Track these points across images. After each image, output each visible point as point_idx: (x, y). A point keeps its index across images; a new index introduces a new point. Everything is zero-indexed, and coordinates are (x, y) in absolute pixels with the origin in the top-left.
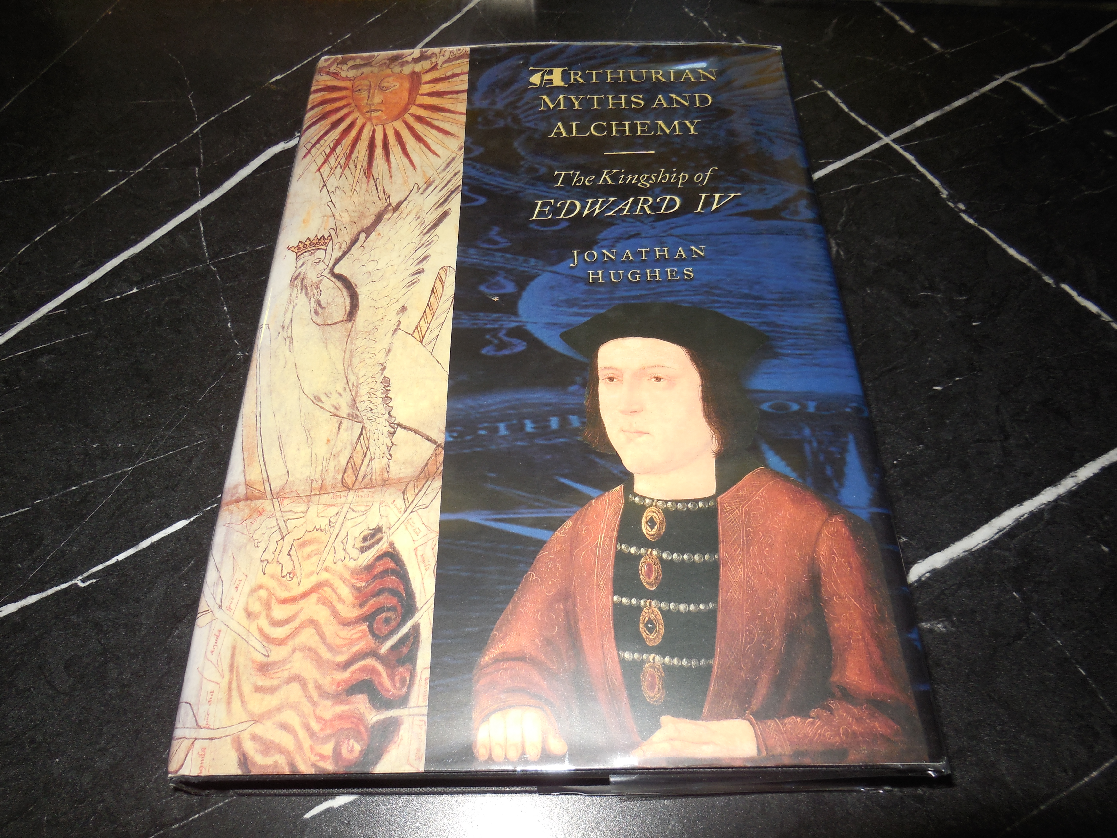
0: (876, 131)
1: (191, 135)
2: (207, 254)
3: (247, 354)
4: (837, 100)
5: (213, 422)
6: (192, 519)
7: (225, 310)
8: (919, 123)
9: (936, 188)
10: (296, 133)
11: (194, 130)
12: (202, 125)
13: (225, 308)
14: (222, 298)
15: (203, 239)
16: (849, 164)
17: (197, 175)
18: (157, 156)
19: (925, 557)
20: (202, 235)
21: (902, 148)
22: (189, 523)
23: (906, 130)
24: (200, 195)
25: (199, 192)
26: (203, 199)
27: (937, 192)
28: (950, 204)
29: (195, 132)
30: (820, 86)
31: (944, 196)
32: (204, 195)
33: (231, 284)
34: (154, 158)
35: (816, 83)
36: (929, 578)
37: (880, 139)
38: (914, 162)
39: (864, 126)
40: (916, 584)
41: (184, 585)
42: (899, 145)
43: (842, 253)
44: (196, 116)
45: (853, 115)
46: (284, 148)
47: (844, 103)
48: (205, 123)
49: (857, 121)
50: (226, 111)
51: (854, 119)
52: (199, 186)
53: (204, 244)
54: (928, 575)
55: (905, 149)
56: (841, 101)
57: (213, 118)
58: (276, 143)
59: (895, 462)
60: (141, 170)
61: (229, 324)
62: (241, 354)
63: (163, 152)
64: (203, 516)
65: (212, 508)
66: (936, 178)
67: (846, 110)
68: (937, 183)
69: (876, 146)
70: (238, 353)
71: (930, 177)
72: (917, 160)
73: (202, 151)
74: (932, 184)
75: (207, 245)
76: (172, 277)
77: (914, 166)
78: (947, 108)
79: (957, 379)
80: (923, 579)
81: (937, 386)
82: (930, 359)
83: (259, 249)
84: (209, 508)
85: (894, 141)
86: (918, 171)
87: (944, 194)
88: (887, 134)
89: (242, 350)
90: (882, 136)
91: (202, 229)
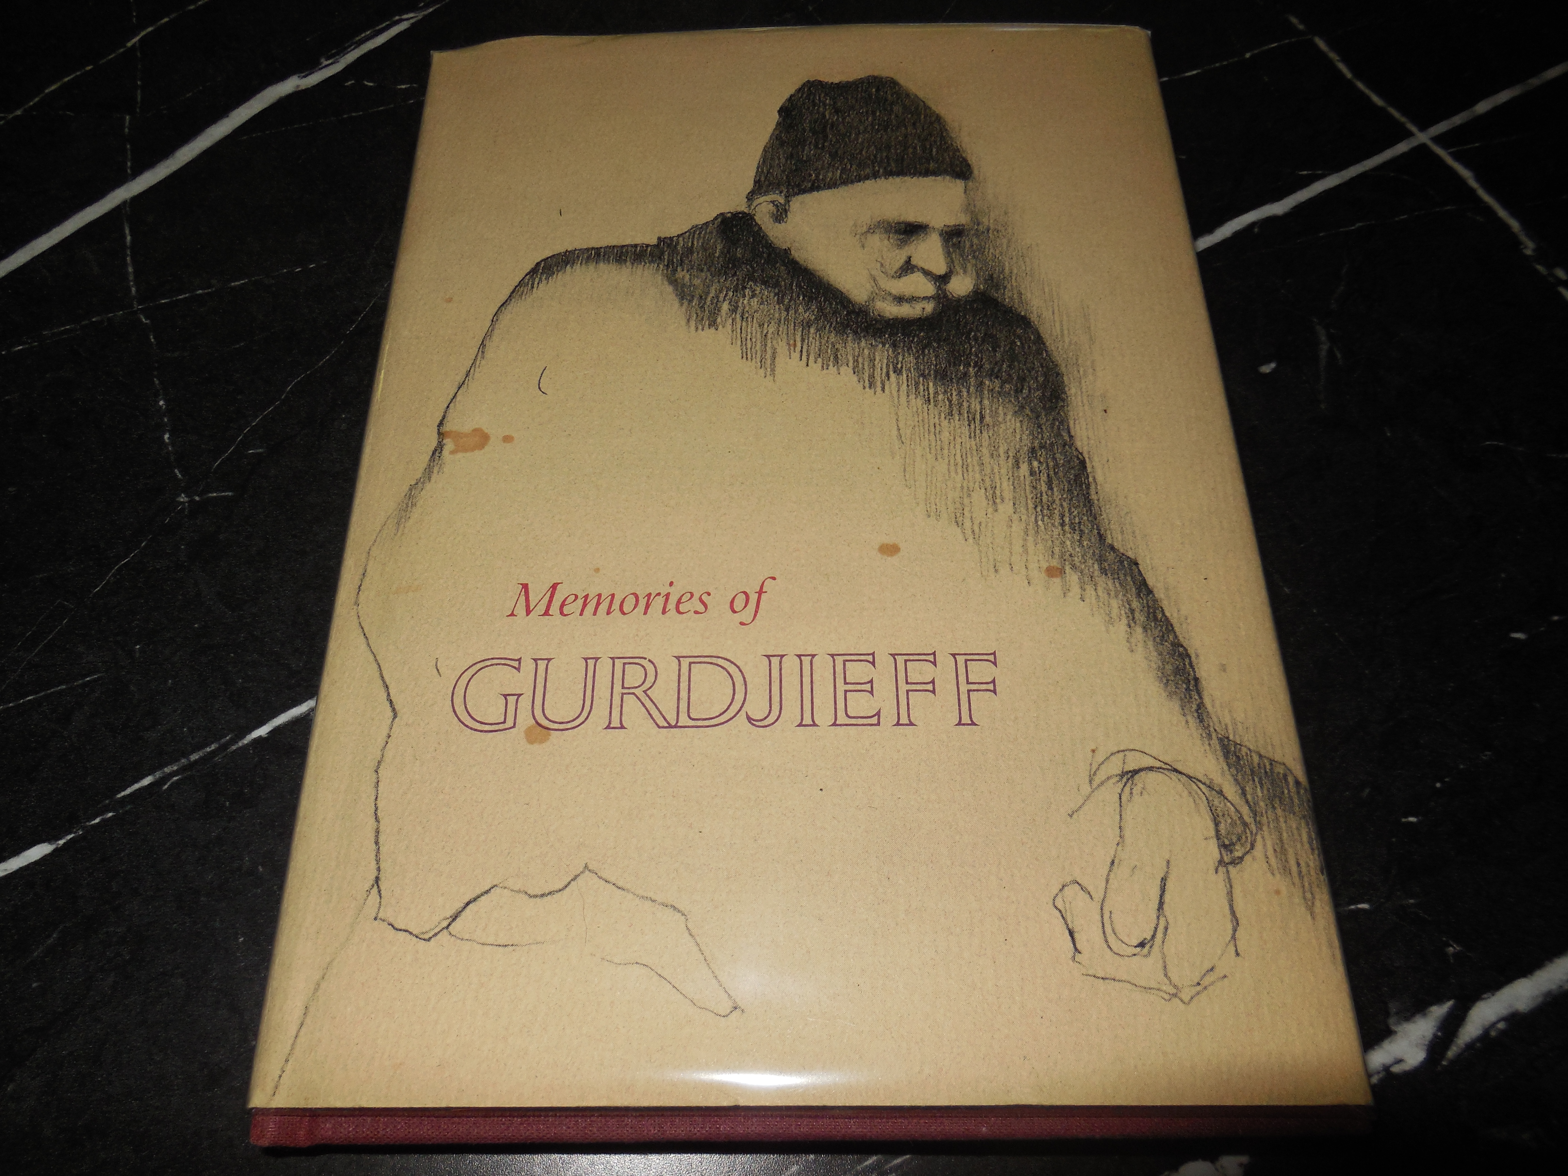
0: (1403, 119)
1: (122, 50)
2: (133, 289)
3: (197, 498)
4: (1333, 55)
5: (119, 638)
6: (61, 842)
7: (161, 407)
8: (1482, 107)
9: (1514, 236)
10: (323, 60)
11: (129, 40)
12: (143, 33)
13: (161, 403)
14: (156, 381)
15: (128, 258)
16: (1352, 180)
17: (127, 130)
18: (53, 88)
19: (1495, 986)
20: (129, 253)
21: (1451, 154)
22: (55, 851)
23: (1457, 120)
24: (129, 171)
25: (129, 164)
26: (134, 179)
27: (1516, 243)
28: (1540, 268)
29: (129, 44)
30: (1301, 27)
31: (1529, 252)
32: (138, 171)
33: (176, 354)
34: (47, 91)
35: (1294, 20)
36: (1503, 1033)
37: (1410, 134)
38: (1473, 183)
39: (1382, 109)
40: (1478, 1045)
41: (34, 985)
42: (1445, 147)
43: (1339, 355)
44: (134, 14)
45: (1360, 85)
46: (298, 86)
47: (1345, 60)
48: (150, 29)
49: (1368, 99)
50: (192, 7)
51: (1362, 94)
52: (129, 153)
53: (130, 269)
54: (1501, 1026)
55: (1456, 157)
56: (1338, 58)
57: (166, 20)
58: (282, 77)
59: (1438, 785)
60: (19, 112)
61: (167, 436)
62: (186, 499)
63: (66, 79)
64: (83, 838)
65: (103, 820)
66: (1514, 214)
67: (1349, 75)
68: (1515, 225)
69: (1402, 148)
70: (180, 495)
71: (1502, 213)
72: (1478, 178)
73: (139, 83)
74: (1506, 227)
75: (135, 272)
76: (63, 333)
77: (1472, 191)
78: (1535, 82)
79: (1556, 618)
80: (1493, 1033)
81: (1517, 632)
82: (1503, 575)
83: (235, 287)
84: (97, 820)
85: (1437, 139)
86: (1479, 200)
87: (1529, 247)
88: (1423, 128)
89: (186, 491)
90: (1413, 129)
91: (129, 238)
